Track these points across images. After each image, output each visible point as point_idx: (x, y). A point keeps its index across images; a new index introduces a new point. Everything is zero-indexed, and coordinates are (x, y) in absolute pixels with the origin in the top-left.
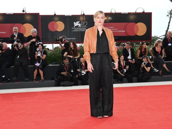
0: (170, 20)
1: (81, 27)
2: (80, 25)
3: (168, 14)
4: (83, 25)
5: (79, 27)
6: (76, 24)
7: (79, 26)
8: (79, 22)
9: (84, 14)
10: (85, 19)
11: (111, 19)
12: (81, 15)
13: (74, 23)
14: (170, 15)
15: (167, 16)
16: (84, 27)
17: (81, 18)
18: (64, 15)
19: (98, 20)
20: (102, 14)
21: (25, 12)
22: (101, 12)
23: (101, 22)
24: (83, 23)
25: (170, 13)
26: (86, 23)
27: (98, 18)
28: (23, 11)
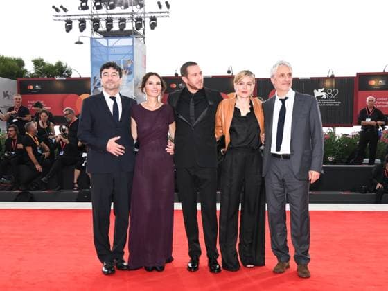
1: (327, 99)
2: (324, 94)
4: (330, 95)
5: (324, 99)
6: (318, 93)
7: (322, 96)
8: (323, 89)
9: (333, 76)
10: (334, 84)
11: (384, 84)
12: (328, 78)
13: (315, 91)
16: (332, 99)
17: (328, 83)
19: (241, 87)
21: (231, 74)
22: (248, 73)
24: (330, 91)
26: (336, 92)
27: (241, 84)
28: (229, 72)
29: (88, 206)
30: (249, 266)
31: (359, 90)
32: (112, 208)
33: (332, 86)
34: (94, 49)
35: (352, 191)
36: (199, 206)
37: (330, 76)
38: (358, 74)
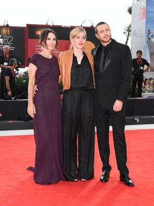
0: (128, 39)
1: (4, 44)
2: (1, 40)
3: (125, 31)
5: (1, 44)
8: (1, 36)
9: (7, 26)
10: (9, 32)
12: (4, 27)
14: (127, 33)
15: (124, 33)
16: (8, 44)
17: (4, 31)
23: (82, 44)
24: (6, 38)
25: (128, 30)
26: (10, 38)
27: (78, 38)
30: (83, 180)
31: (30, 38)
33: (7, 33)
37: (5, 25)
38: (27, 25)
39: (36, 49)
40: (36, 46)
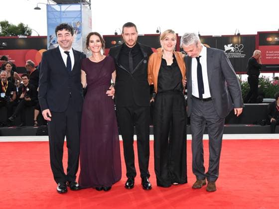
1: (234, 52)
2: (232, 49)
4: (237, 49)
5: (232, 52)
6: (227, 48)
8: (231, 45)
9: (239, 35)
10: (240, 40)
12: (235, 36)
13: (225, 46)
16: (238, 52)
17: (235, 40)
18: (212, 36)
19: (166, 42)
20: (172, 34)
21: (159, 33)
22: (171, 31)
24: (237, 46)
26: (241, 46)
27: (167, 40)
28: (158, 31)
29: (46, 138)
30: (175, 184)
31: (260, 45)
32: (65, 140)
33: (238, 41)
34: (49, 13)
35: (254, 124)
36: (135, 138)
37: (236, 34)
38: (258, 32)
39: (267, 55)
40: (267, 52)
